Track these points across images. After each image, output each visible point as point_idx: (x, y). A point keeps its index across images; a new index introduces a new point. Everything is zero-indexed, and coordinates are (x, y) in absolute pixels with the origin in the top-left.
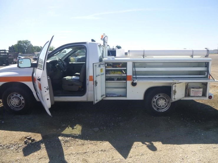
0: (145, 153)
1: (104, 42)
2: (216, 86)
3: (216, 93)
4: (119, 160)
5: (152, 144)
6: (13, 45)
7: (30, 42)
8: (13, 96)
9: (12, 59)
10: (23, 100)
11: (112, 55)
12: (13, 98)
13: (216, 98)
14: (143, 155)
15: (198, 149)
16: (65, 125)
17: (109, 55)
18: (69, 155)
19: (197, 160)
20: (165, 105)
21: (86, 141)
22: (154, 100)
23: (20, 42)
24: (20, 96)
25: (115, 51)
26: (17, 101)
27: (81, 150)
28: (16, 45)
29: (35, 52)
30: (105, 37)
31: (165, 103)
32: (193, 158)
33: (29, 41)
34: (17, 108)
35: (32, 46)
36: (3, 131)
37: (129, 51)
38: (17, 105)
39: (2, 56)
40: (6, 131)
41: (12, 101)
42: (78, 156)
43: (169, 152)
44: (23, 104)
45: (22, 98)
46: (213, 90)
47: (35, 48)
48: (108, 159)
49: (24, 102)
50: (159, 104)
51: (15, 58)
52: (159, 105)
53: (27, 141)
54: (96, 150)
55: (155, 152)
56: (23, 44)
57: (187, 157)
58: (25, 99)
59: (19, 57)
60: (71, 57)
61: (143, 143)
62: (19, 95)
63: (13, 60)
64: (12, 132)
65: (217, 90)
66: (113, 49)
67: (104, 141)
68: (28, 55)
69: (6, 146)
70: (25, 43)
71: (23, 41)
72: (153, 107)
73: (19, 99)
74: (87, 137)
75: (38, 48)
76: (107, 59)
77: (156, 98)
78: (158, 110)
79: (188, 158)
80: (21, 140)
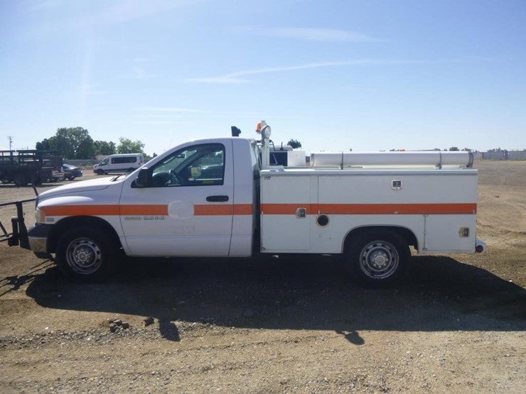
0: (341, 348)
1: (264, 137)
2: (509, 232)
3: (507, 246)
4: (291, 358)
5: (357, 334)
6: (45, 139)
7: (86, 131)
8: (79, 246)
9: (49, 172)
10: (98, 252)
11: (279, 164)
12: (79, 249)
13: (504, 255)
14: (336, 351)
15: (445, 343)
16: (183, 302)
17: (272, 162)
18: (198, 349)
19: (438, 359)
20: (387, 265)
21: (228, 329)
22: (364, 255)
23: (62, 131)
24: (93, 245)
25: (286, 154)
26: (86, 255)
27: (219, 342)
28: (53, 139)
29: (98, 154)
30: (265, 129)
31: (387, 260)
32: (431, 357)
33: (85, 129)
34: (85, 269)
35: (92, 141)
36: (64, 311)
37: (313, 155)
38: (86, 264)
39: (25, 165)
40: (70, 312)
41: (76, 254)
42: (214, 351)
43: (387, 348)
44: (98, 260)
45: (97, 249)
46: (501, 239)
47: (98, 144)
48: (270, 357)
49: (99, 257)
50: (374, 263)
51: (55, 169)
52: (375, 265)
53: (115, 326)
54: (248, 342)
55: (360, 346)
56: (71, 136)
57: (420, 355)
58: (102, 251)
59: (65, 168)
60: (194, 166)
61: (339, 332)
62: (92, 243)
63: (51, 172)
64: (82, 313)
65: (508, 240)
66: (282, 149)
67: (264, 328)
68: (80, 162)
69: (75, 334)
70: (74, 134)
71: (71, 129)
72: (363, 268)
73: (91, 250)
74: (230, 322)
75: (103, 147)
76: (269, 171)
77: (367, 250)
78: (372, 275)
79: (422, 356)
80: (102, 325)
